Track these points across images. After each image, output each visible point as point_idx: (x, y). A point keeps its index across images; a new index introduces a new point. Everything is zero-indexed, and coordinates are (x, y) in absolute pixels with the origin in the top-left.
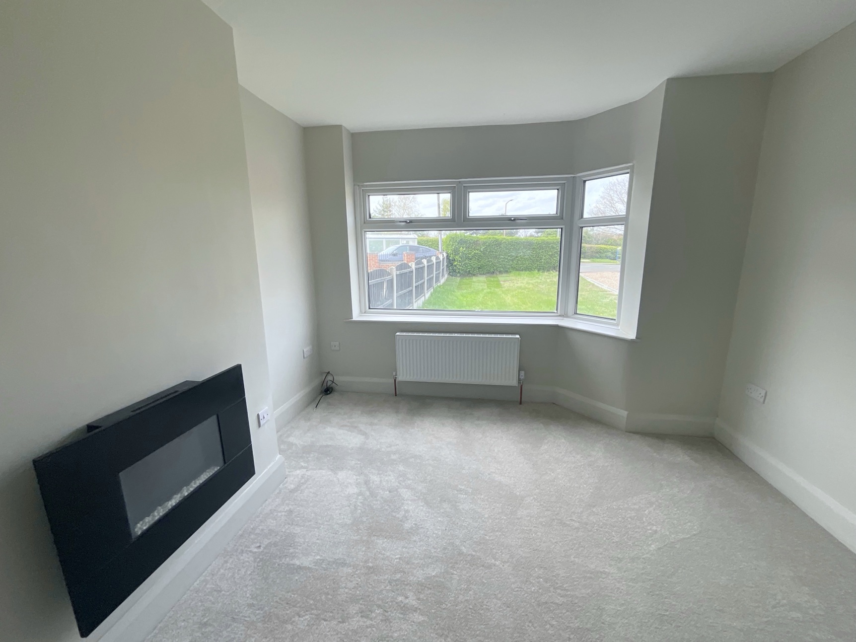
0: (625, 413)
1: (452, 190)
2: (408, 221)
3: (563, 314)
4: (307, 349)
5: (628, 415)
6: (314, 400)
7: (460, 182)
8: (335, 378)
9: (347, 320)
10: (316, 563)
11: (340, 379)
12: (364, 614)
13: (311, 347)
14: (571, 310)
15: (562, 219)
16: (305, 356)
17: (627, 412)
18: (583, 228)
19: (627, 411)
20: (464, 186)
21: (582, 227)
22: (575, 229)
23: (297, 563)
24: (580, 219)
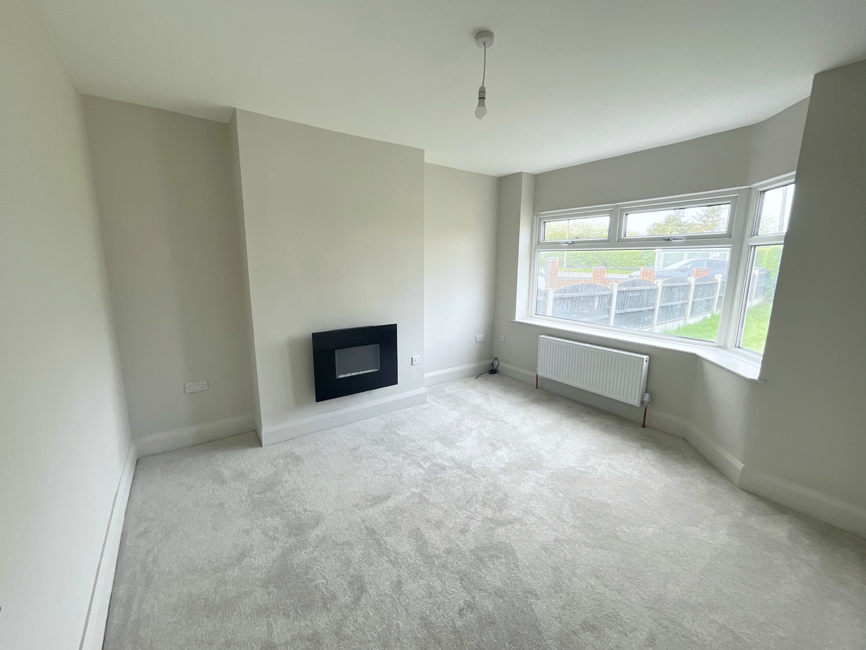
0: (740, 465)
1: (611, 213)
2: (570, 242)
3: (723, 346)
4: (480, 336)
5: (744, 467)
6: (475, 375)
7: (617, 206)
8: (500, 363)
9: (512, 320)
10: (404, 435)
11: (503, 366)
12: (404, 459)
13: (484, 335)
14: (730, 342)
15: (730, 237)
16: (477, 341)
17: (743, 465)
18: (757, 247)
19: (743, 463)
20: (621, 209)
21: (755, 246)
22: (745, 249)
23: (398, 432)
24: (751, 237)
